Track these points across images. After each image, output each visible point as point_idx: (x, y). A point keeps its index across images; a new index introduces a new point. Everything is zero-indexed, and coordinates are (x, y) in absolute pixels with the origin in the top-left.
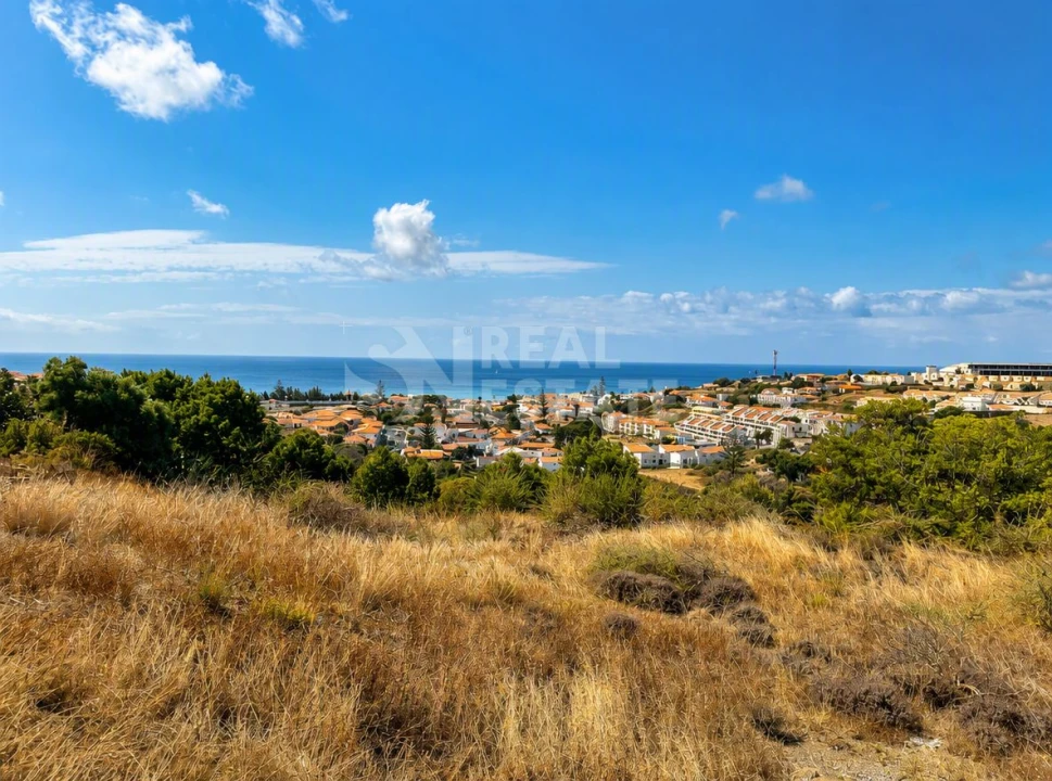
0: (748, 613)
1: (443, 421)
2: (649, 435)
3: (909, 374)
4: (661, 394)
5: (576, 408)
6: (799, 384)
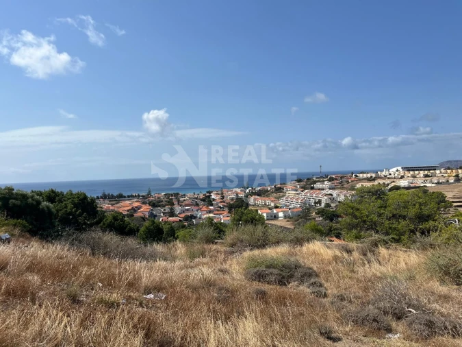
1: (178, 204)
2: (269, 205)
3: (377, 173)
4: (273, 187)
5: (237, 195)
6: (331, 180)
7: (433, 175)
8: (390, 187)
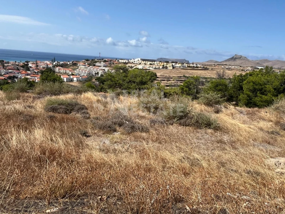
0: (85, 112)
1: (3, 68)
2: (68, 73)
3: (129, 60)
4: (71, 62)
5: (47, 65)
6: (105, 61)
7: (154, 64)
8: (134, 68)
